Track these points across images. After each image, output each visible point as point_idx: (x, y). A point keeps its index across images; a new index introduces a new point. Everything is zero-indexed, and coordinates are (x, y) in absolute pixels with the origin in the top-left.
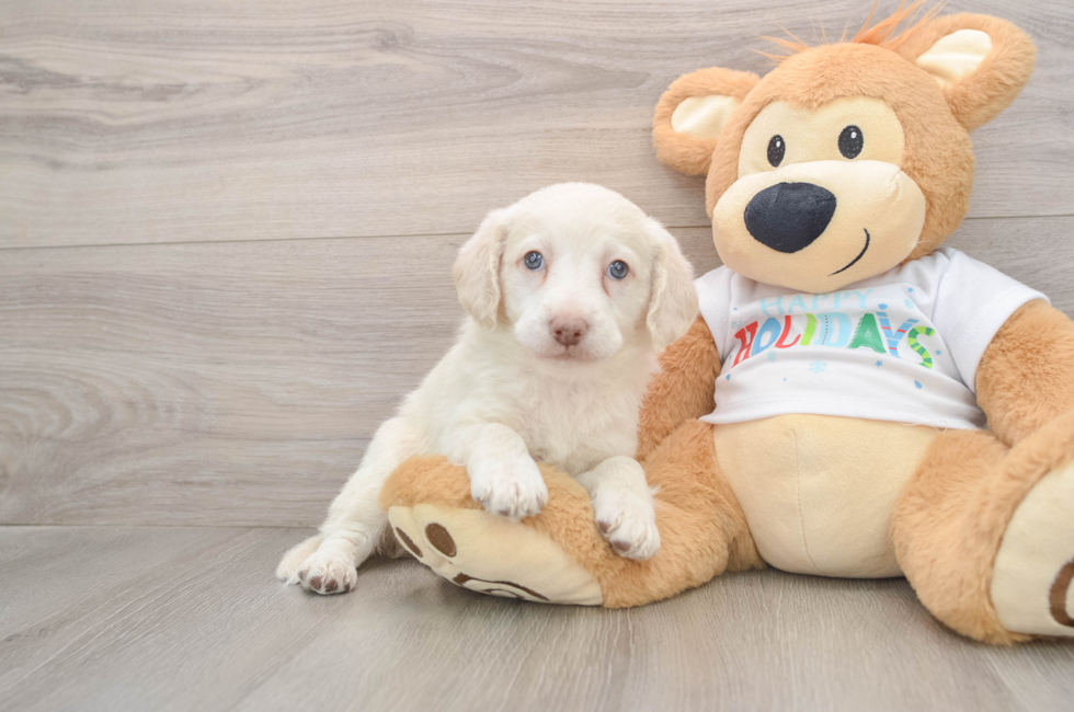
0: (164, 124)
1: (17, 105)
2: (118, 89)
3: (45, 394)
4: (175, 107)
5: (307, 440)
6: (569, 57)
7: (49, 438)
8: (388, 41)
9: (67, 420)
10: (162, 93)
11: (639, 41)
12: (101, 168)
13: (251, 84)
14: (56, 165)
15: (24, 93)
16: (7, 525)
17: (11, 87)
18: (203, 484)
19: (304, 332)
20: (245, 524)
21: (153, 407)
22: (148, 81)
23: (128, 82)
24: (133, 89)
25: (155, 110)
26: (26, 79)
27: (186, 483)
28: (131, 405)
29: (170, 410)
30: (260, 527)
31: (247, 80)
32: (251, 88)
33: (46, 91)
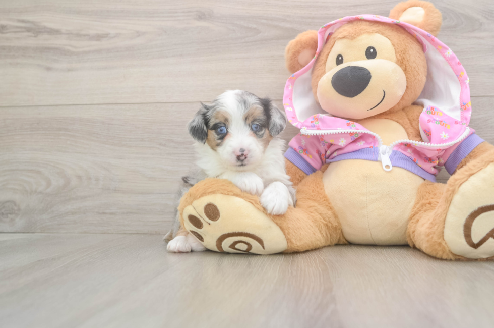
0: (99, 51)
1: (32, 42)
2: (79, 36)
3: (39, 172)
4: (105, 44)
5: (160, 194)
6: (282, 24)
7: (41, 193)
8: (201, 16)
9: (49, 184)
10: (99, 37)
11: (313, 18)
12: (69, 70)
13: (139, 34)
14: (49, 69)
15: (35, 37)
16: (19, 233)
17: (29, 34)
18: (112, 214)
19: (160, 144)
20: (130, 232)
21: (90, 179)
22: (92, 32)
23: (83, 32)
24: (85, 35)
25: (95, 45)
26: (36, 30)
27: (104, 213)
28: (79, 177)
29: (97, 179)
30: (137, 233)
31: (137, 32)
32: (139, 36)
33: (46, 36)
